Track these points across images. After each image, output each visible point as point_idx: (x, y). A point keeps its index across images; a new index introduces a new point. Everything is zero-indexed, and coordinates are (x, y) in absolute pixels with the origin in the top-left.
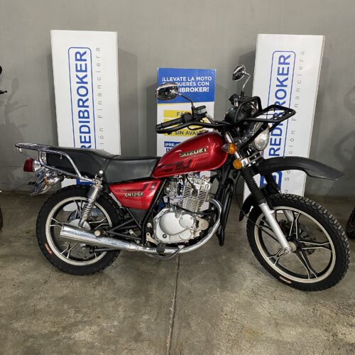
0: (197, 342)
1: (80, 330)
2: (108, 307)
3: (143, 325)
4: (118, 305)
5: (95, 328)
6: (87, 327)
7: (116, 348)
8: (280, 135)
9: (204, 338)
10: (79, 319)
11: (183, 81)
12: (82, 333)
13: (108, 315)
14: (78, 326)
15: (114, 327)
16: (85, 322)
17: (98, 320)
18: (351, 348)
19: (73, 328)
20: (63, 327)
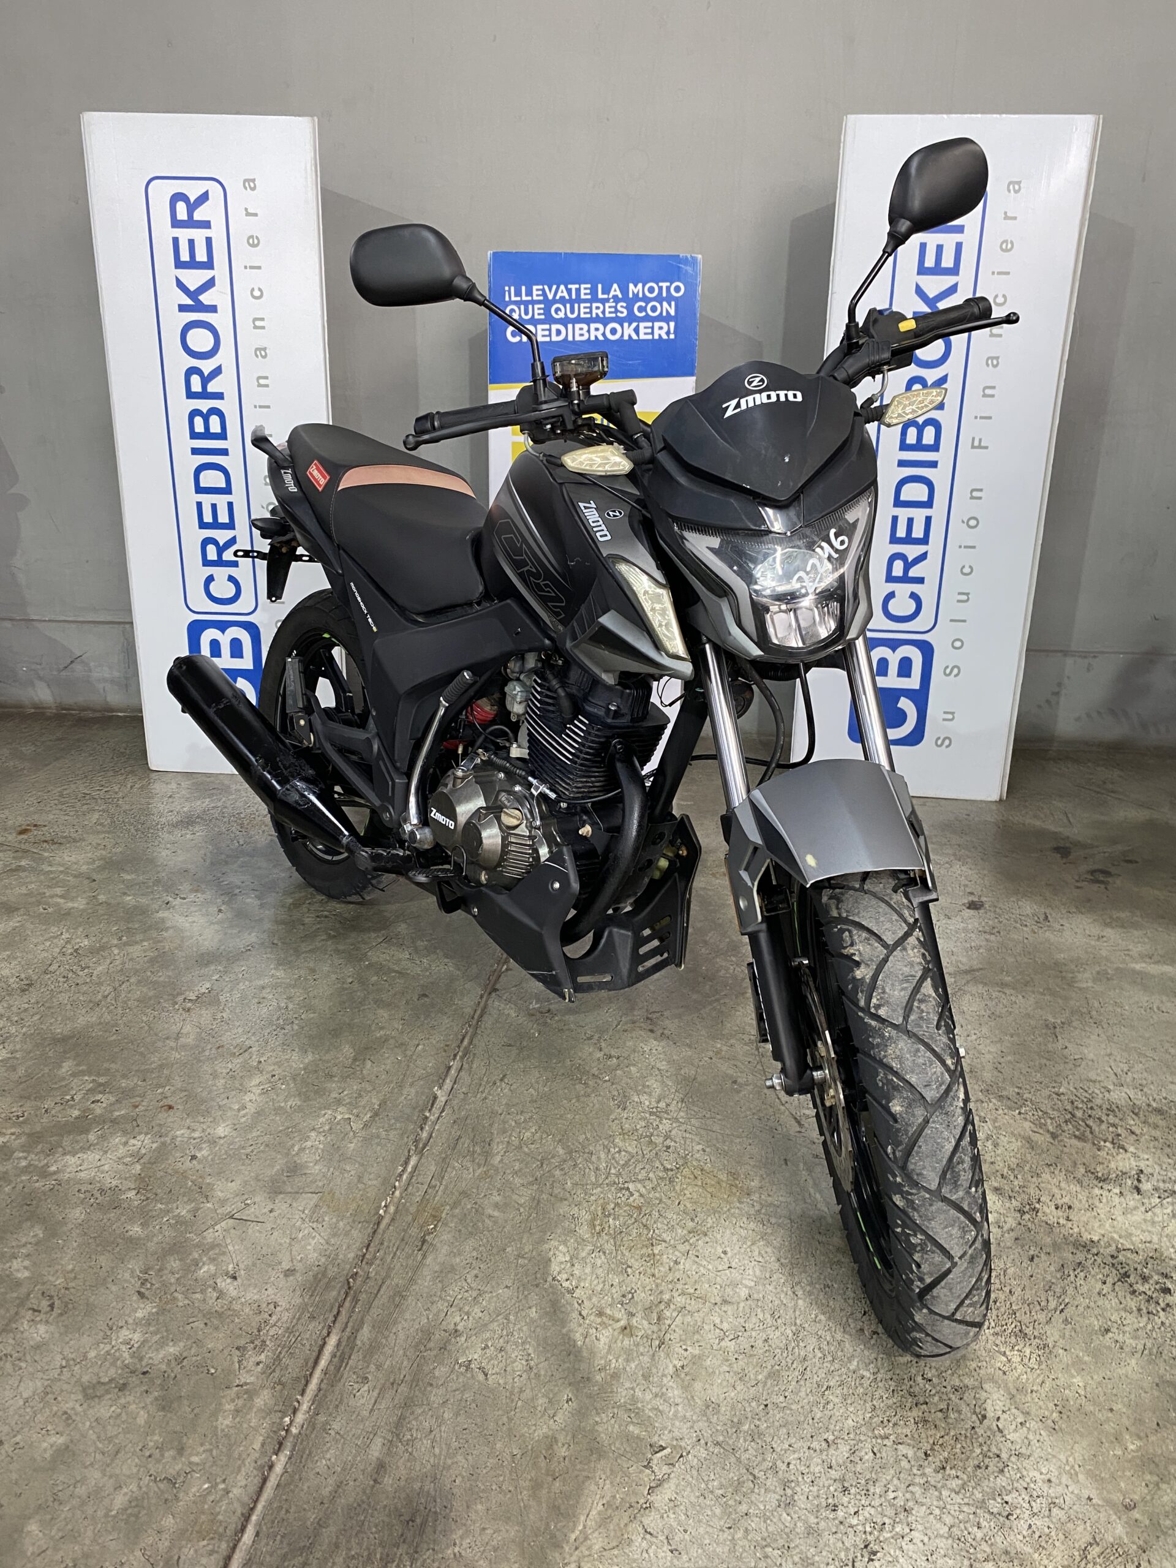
0: (496, 1206)
1: (88, 1147)
2: (215, 1075)
3: (315, 1140)
4: (251, 1071)
5: (143, 1142)
6: (117, 1140)
7: (194, 1213)
8: (929, 504)
9: (524, 1197)
10: (98, 1110)
11: (579, 300)
12: (92, 1157)
13: (203, 1101)
14: (87, 1131)
15: (213, 1142)
16: (114, 1121)
17: (162, 1116)
18: (1080, 1256)
19: (66, 1141)
20: (30, 1135)
